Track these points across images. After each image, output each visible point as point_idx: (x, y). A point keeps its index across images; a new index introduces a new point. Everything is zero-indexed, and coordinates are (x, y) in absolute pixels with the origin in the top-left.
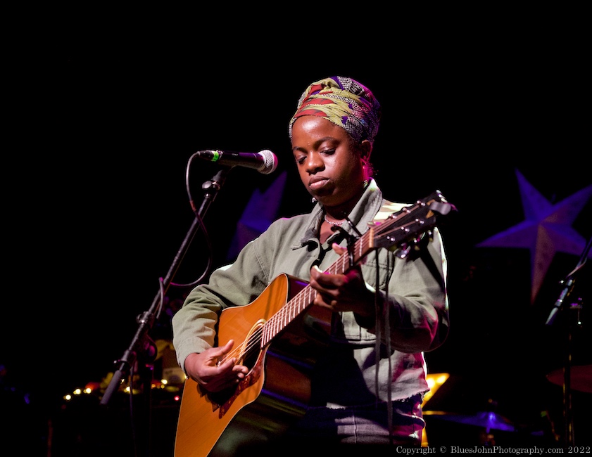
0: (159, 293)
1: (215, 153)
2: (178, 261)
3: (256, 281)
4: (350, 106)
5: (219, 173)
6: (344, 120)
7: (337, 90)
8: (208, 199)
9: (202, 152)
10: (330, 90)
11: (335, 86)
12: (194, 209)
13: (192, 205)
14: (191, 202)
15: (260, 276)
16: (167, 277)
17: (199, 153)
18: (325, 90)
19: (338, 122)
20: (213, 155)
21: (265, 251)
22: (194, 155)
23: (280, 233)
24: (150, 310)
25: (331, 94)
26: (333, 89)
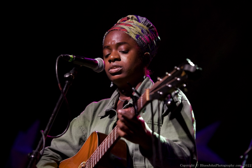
0: (42, 139)
1: (71, 56)
2: (52, 120)
3: (81, 141)
4: (142, 31)
5: (74, 68)
6: (137, 36)
7: (136, 22)
8: (68, 84)
9: (64, 55)
10: (132, 21)
11: (135, 20)
12: (61, 89)
13: (60, 86)
14: (59, 84)
15: (83, 138)
16: (46, 130)
17: (62, 55)
18: (129, 20)
19: (133, 36)
20: (70, 57)
21: (85, 122)
22: (59, 56)
23: (93, 111)
24: (37, 149)
25: (133, 23)
26: (134, 21)
